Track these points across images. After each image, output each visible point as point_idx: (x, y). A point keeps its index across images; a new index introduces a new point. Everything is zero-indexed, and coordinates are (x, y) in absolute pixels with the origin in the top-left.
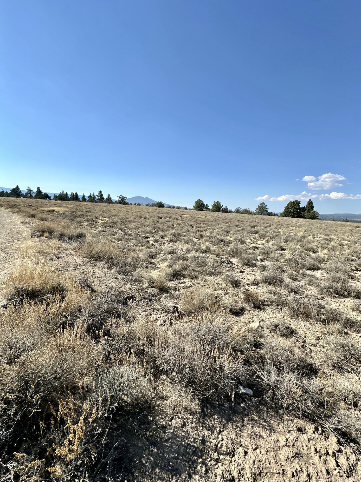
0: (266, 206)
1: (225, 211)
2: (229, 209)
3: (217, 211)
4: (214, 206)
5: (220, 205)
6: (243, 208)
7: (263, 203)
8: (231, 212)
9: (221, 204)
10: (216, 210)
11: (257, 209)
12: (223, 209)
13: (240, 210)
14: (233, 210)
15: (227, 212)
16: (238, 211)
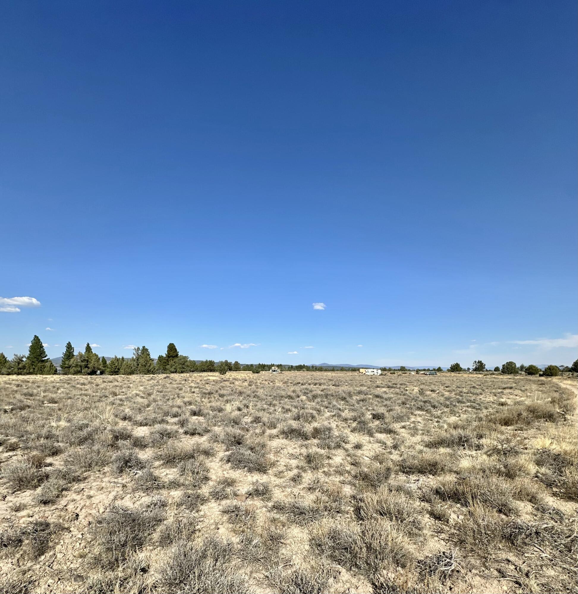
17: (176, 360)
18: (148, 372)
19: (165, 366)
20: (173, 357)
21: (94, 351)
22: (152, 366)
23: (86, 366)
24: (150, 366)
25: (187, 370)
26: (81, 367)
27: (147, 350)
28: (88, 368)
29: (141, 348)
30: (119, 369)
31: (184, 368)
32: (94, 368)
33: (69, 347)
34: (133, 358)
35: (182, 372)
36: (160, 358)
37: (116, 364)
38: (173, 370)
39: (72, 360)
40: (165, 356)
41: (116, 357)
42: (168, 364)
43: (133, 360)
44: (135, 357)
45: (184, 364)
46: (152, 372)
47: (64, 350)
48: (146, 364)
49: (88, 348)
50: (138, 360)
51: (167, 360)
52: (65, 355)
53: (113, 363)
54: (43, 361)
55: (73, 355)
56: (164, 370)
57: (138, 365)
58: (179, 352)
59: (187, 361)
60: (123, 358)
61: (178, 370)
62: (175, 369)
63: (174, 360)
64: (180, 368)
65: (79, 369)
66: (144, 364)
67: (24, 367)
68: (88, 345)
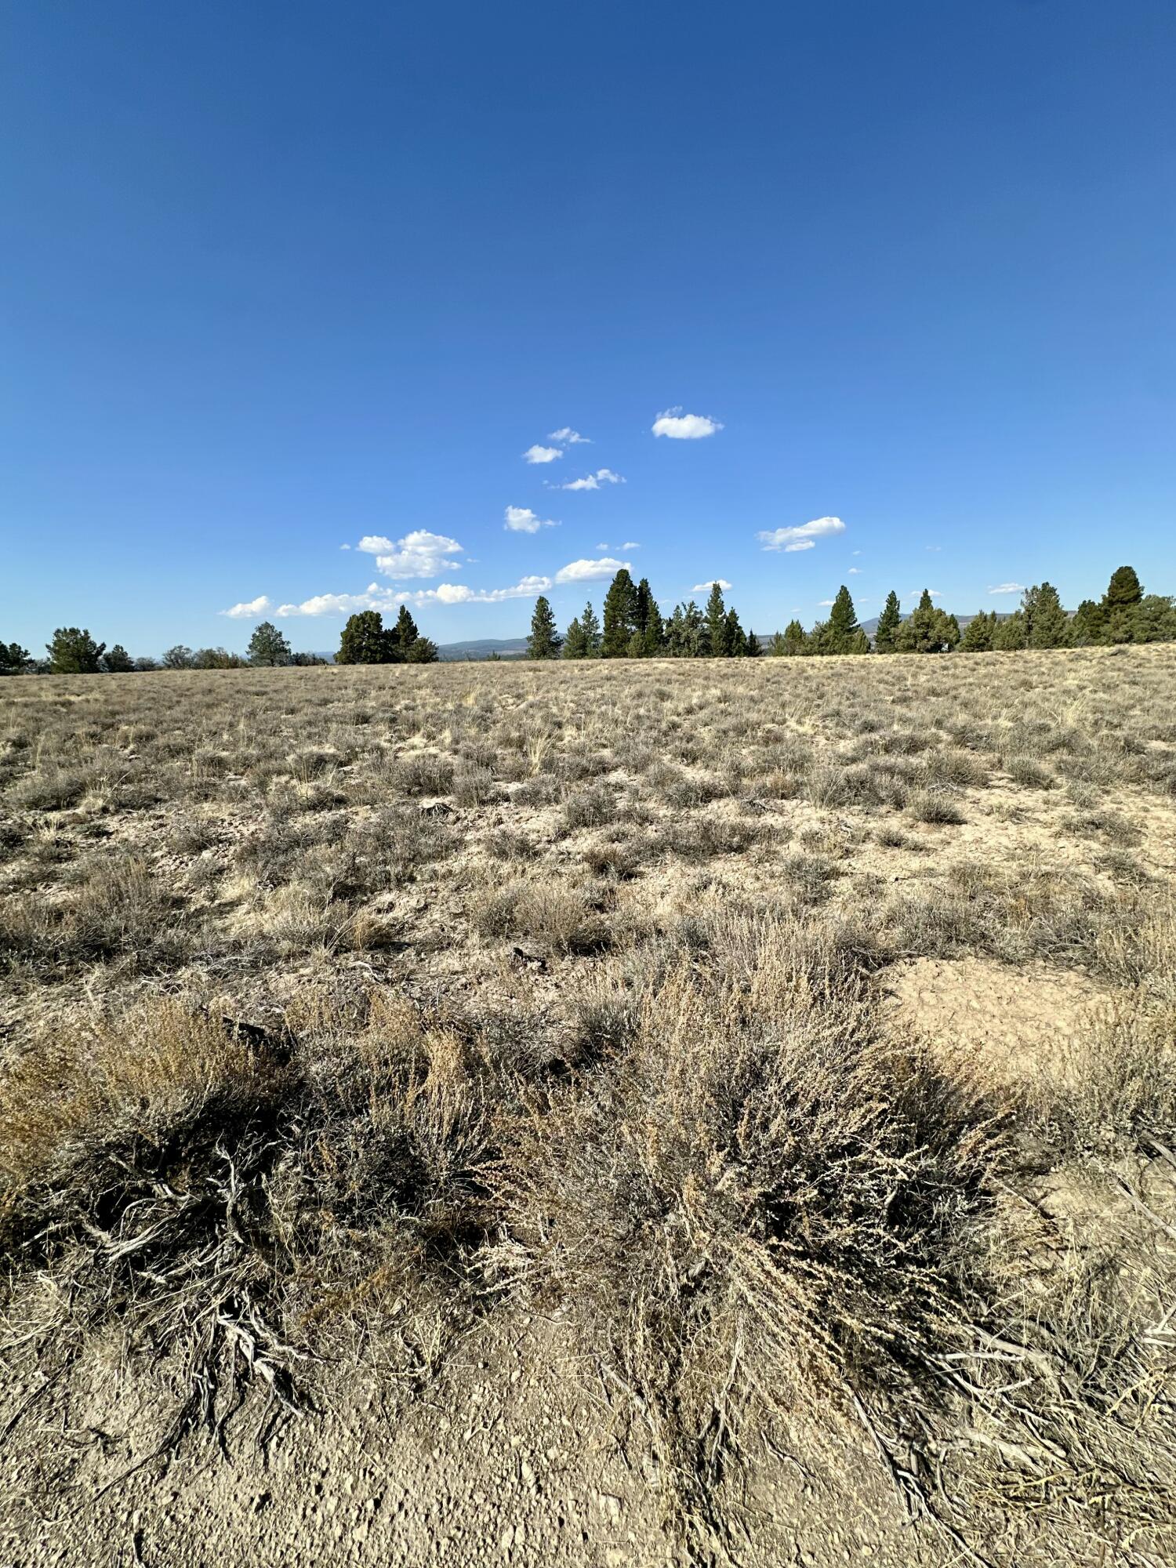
0: (280, 634)
1: (119, 663)
2: (134, 655)
3: (83, 671)
4: (58, 648)
5: (93, 644)
6: (196, 646)
7: (267, 626)
8: (147, 666)
9: (97, 639)
10: (77, 664)
11: (250, 646)
12: (107, 658)
13: (187, 656)
14: (158, 656)
15: (132, 670)
16: (178, 661)
17: (1133, 609)
18: (1056, 642)
19: (1098, 626)
20: (1123, 602)
21: (935, 605)
22: (1066, 630)
23: (925, 636)
24: (1061, 629)
25: (1164, 635)
26: (915, 637)
27: (1053, 590)
28: (929, 639)
29: (1040, 587)
30: (987, 639)
31: (1156, 630)
32: (939, 638)
33: (892, 601)
34: (1017, 613)
35: (1148, 641)
36: (1087, 607)
37: (983, 630)
38: (1119, 635)
39: (900, 626)
40: (1098, 601)
41: (982, 613)
42: (1108, 622)
43: (1018, 616)
44: (1023, 610)
45: (1156, 619)
46: (1067, 642)
47: (883, 606)
48: (1053, 624)
49: (926, 601)
50: (1030, 616)
51: (1106, 610)
52: (884, 616)
53: (975, 625)
54: (850, 630)
55: (898, 616)
56: (1095, 637)
57: (1030, 628)
58: (1143, 588)
59: (1169, 609)
60: (994, 615)
61: (1138, 634)
62: (1126, 632)
63: (1129, 611)
64: (1144, 630)
65: (912, 641)
66: (1049, 623)
67: (827, 643)
68: (926, 591)
